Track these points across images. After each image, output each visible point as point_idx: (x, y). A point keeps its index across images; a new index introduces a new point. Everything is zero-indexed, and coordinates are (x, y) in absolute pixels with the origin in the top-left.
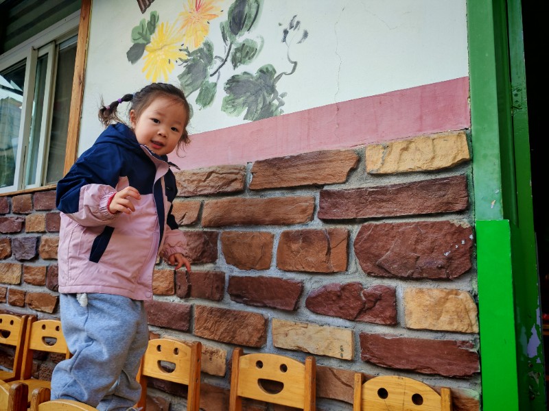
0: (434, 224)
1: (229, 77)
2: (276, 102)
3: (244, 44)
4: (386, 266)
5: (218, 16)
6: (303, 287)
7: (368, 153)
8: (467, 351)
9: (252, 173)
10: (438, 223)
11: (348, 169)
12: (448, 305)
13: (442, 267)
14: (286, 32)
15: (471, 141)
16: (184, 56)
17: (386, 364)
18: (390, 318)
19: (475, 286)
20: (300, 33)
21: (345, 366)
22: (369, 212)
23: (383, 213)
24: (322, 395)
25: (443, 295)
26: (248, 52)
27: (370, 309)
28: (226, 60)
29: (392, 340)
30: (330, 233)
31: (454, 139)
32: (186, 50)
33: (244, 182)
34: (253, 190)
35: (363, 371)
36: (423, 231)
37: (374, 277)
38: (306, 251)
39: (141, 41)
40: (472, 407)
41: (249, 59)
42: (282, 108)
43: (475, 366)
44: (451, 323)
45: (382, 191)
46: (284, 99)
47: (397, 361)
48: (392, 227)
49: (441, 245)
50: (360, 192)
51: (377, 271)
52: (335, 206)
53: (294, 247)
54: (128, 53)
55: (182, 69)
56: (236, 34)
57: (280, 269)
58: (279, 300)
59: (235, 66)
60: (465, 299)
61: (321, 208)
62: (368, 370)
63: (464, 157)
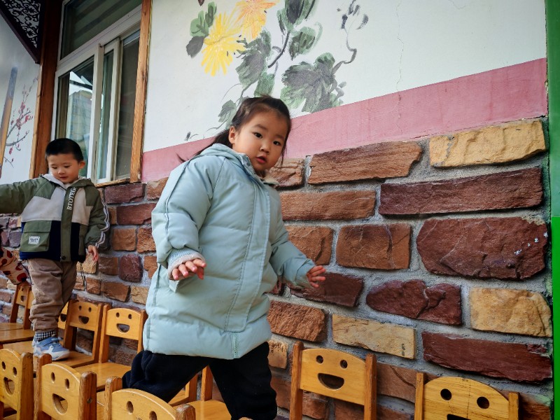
0: (503, 220)
1: (287, 68)
2: (335, 93)
3: (302, 33)
4: (450, 264)
5: (275, 4)
6: (363, 284)
7: (432, 145)
8: (539, 356)
9: (311, 167)
10: (508, 219)
11: (411, 162)
12: (518, 306)
13: (512, 267)
14: (345, 18)
15: (548, 130)
16: (242, 47)
17: (449, 365)
18: (455, 318)
19: (549, 288)
20: (360, 18)
21: (406, 365)
22: (434, 207)
23: (449, 208)
24: (382, 393)
25: (512, 296)
26: (305, 41)
27: (433, 307)
28: (283, 50)
29: (456, 340)
30: (392, 229)
31: (528, 128)
32: (244, 41)
33: (303, 176)
34: (312, 184)
35: (425, 371)
36: (491, 228)
37: (438, 274)
38: (367, 247)
39: (200, 34)
40: (542, 413)
41: (307, 48)
42: (341, 98)
43: (547, 371)
44: (521, 325)
45: (447, 185)
46: (343, 89)
47: (461, 362)
48: (458, 223)
49: (510, 244)
50: (423, 186)
51: (440, 269)
52: (397, 201)
53: (355, 242)
54: (188, 47)
55: (240, 61)
56: (293, 22)
57: (339, 265)
58: (340, 296)
59: (293, 56)
60: (537, 302)
61: (383, 203)
62: (430, 370)
63: (540, 148)
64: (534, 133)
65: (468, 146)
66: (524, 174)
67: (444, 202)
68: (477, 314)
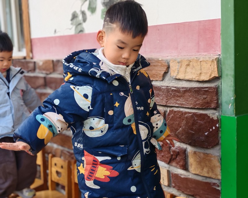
0: (201, 115)
8: (215, 189)
11: (163, 73)
12: (207, 162)
18: (183, 166)
23: (179, 104)
27: (175, 159)
29: (184, 178)
31: (210, 63)
35: (173, 192)
36: (196, 118)
44: (208, 173)
45: (178, 90)
48: (182, 113)
49: (204, 128)
50: (168, 89)
62: (176, 192)
63: (215, 76)
64: (213, 66)
65: (186, 68)
66: (209, 89)
67: (177, 100)
68: (191, 165)
